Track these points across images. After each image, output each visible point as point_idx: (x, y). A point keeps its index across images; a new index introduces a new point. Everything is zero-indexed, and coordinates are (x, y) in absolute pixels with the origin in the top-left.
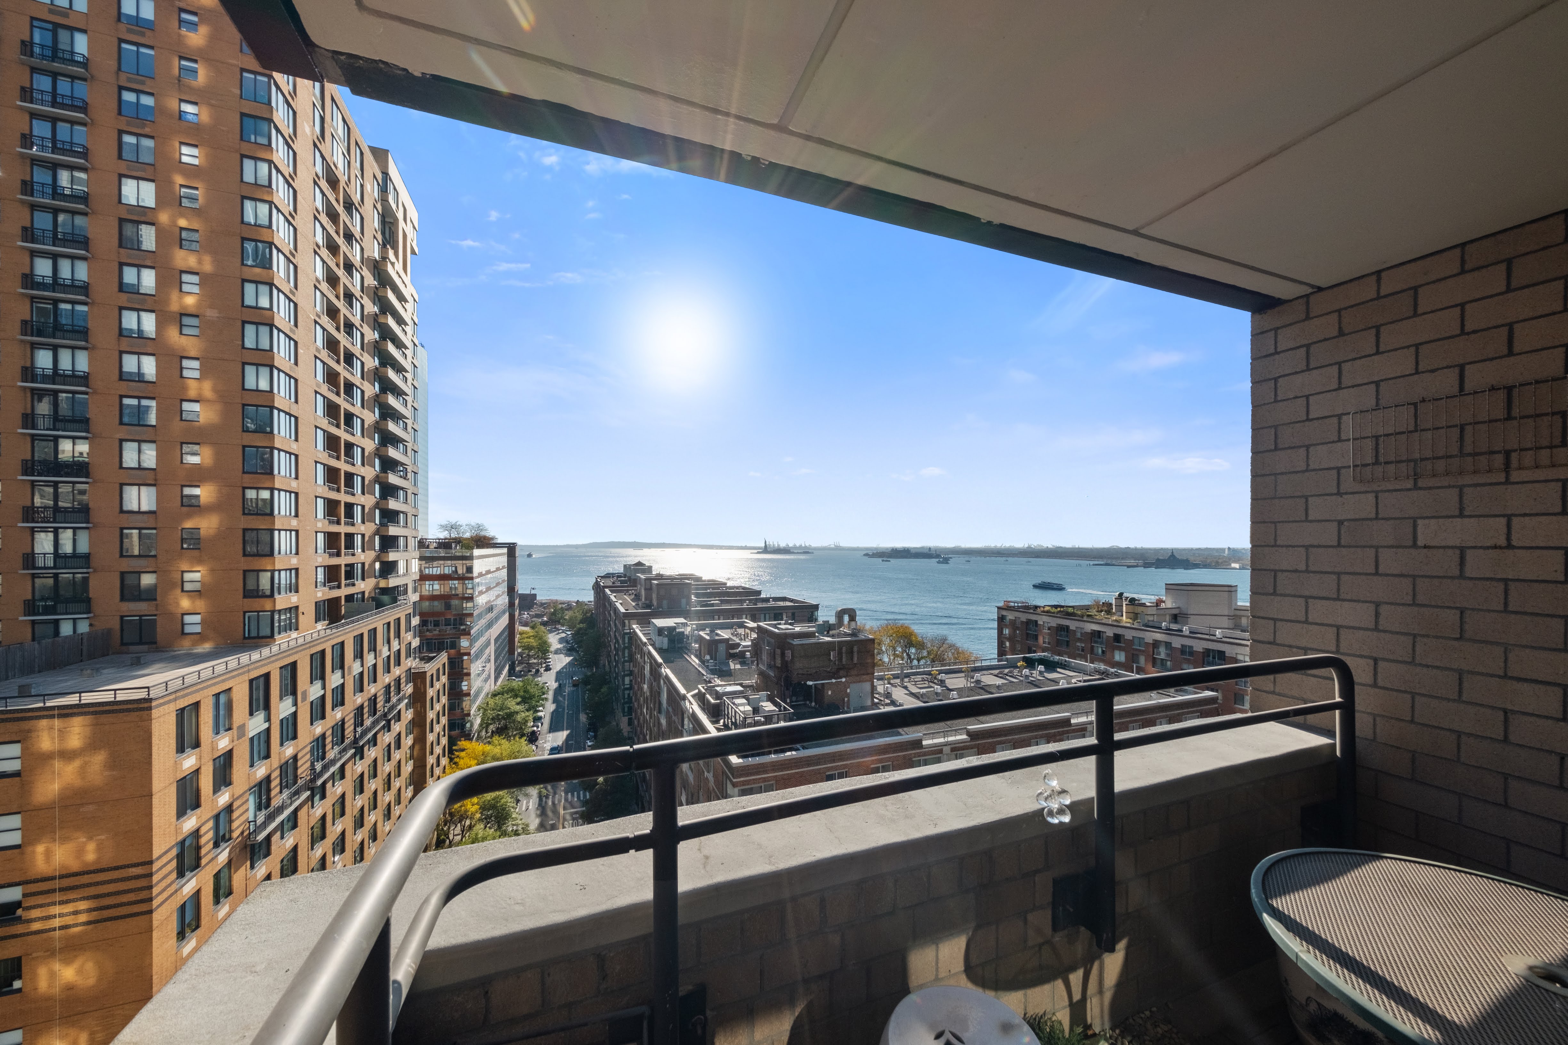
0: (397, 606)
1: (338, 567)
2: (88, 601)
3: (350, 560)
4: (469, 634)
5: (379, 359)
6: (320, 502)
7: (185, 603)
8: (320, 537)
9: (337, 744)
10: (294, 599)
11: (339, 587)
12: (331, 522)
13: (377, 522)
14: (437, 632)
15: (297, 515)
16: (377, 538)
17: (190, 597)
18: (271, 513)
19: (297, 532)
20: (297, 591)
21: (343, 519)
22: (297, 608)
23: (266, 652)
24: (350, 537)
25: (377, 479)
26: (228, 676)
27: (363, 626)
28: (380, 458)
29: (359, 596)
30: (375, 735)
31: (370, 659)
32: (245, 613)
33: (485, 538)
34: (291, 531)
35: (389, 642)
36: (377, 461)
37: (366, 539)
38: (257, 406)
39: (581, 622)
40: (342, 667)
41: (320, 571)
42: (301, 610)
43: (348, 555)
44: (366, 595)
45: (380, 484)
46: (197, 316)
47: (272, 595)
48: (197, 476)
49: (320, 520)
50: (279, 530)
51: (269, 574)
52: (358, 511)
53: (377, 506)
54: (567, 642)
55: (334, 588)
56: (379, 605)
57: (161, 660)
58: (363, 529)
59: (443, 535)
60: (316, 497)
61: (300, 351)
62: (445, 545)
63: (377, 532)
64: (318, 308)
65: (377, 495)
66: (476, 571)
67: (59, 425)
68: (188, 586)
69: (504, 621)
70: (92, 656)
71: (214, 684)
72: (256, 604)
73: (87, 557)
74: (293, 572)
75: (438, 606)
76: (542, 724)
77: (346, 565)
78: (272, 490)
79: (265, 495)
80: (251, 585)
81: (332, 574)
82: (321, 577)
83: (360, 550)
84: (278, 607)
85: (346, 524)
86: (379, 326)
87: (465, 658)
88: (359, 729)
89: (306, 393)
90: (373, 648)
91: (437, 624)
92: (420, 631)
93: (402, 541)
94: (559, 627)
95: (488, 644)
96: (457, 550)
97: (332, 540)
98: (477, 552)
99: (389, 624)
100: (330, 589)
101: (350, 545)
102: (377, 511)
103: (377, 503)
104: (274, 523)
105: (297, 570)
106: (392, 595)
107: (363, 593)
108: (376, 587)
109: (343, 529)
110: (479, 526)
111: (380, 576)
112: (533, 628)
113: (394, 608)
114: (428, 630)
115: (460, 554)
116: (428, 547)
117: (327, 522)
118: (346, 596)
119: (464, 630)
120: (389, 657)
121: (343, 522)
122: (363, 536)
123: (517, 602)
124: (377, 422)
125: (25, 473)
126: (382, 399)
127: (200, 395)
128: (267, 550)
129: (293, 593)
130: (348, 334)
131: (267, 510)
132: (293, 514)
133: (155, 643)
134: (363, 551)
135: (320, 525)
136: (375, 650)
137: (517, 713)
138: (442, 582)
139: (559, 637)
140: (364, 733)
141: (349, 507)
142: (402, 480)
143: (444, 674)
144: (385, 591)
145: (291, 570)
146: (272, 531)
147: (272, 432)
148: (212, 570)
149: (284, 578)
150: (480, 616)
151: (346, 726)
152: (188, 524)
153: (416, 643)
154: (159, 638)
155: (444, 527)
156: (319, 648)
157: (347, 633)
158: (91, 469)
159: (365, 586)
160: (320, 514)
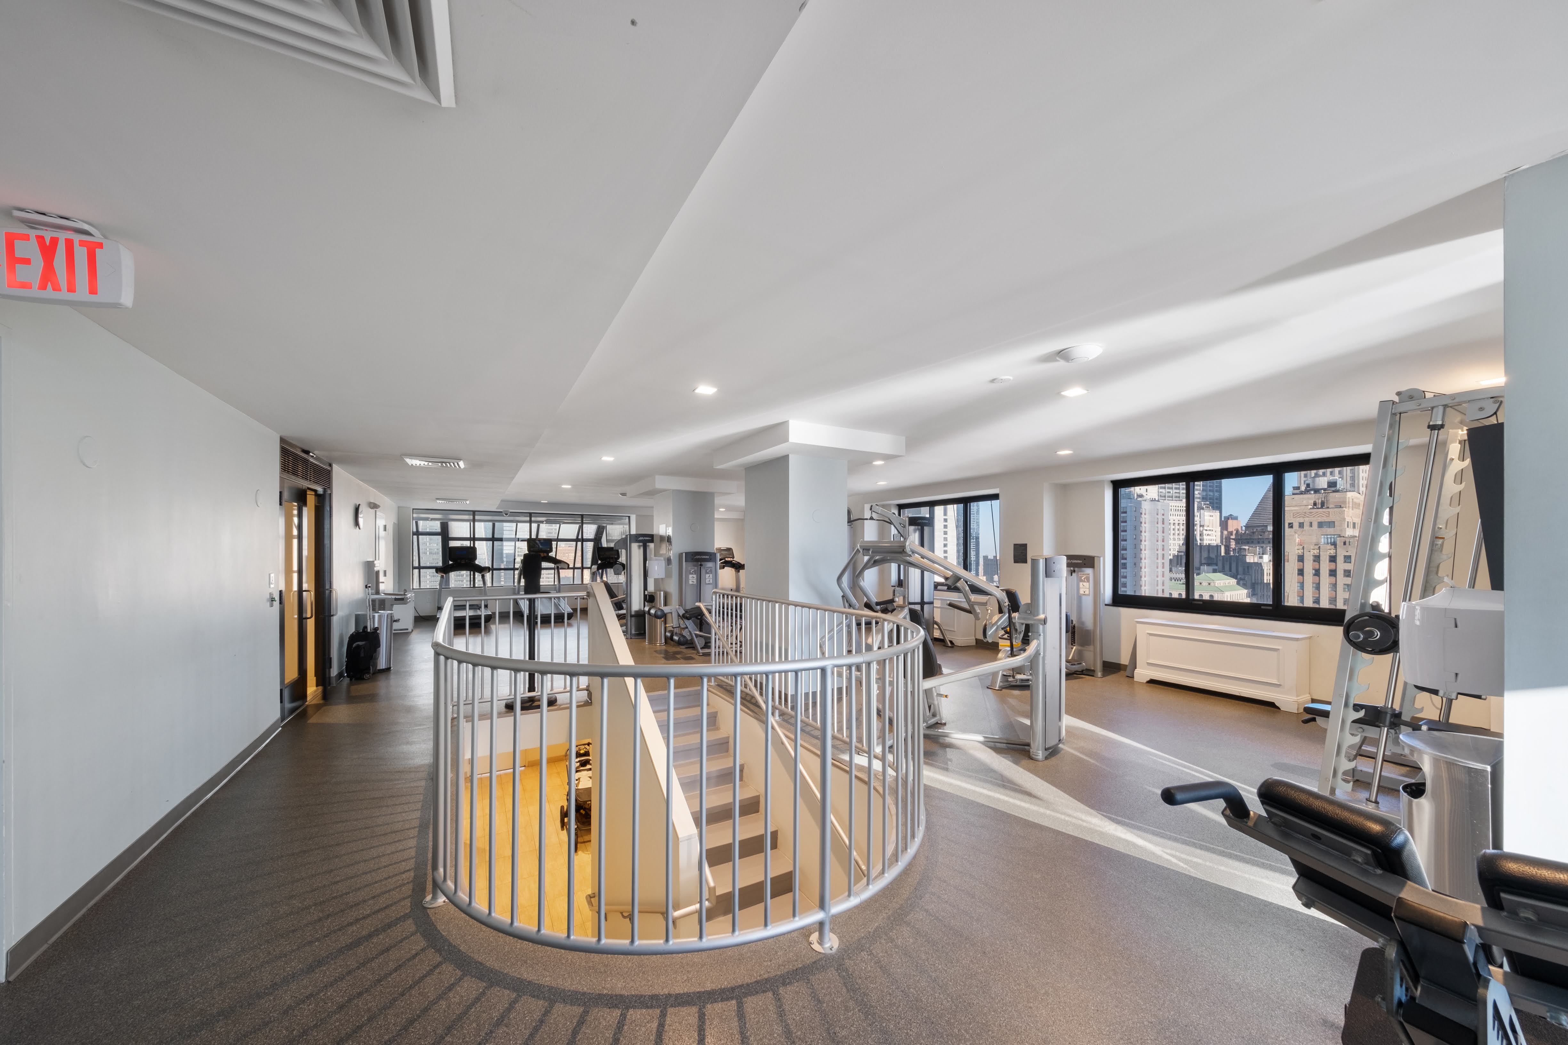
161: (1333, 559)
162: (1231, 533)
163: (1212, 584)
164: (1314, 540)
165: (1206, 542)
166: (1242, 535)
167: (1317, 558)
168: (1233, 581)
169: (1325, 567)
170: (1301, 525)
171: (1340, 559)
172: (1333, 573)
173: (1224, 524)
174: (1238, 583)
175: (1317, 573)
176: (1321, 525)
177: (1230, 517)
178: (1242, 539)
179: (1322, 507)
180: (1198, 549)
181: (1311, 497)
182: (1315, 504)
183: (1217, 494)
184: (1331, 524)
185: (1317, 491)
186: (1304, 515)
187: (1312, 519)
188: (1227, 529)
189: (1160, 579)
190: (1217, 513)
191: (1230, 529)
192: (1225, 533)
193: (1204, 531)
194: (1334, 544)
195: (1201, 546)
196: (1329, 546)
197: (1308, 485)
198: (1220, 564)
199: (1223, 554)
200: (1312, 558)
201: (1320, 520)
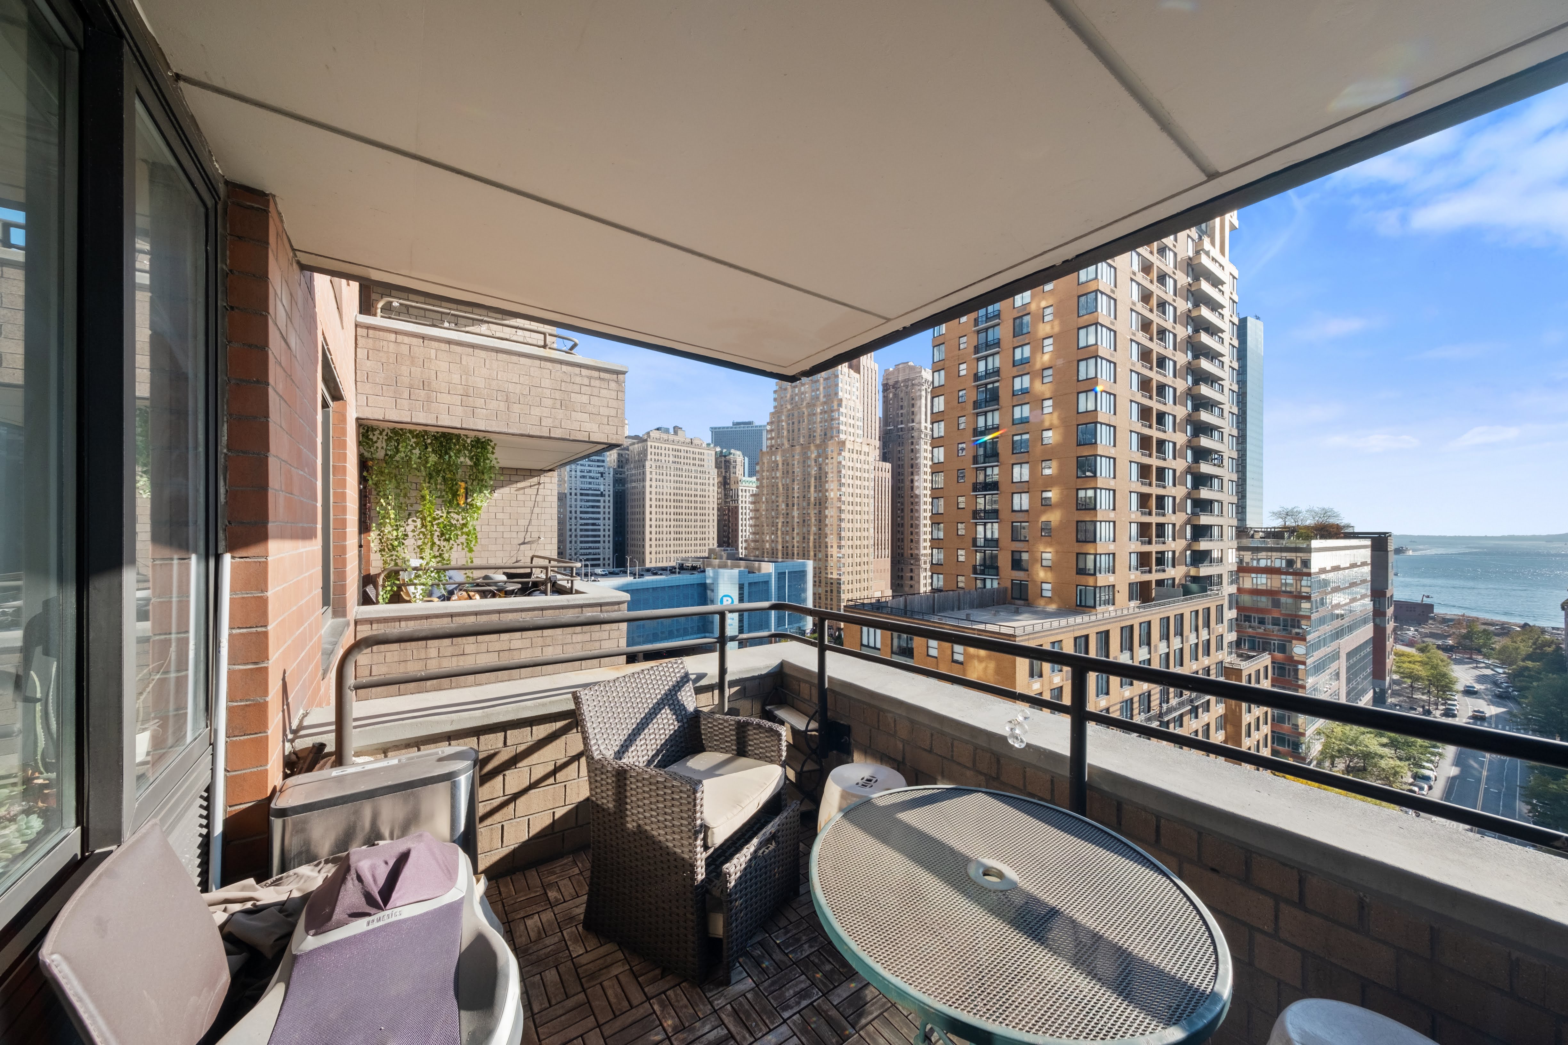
0: (1207, 596)
1: (1149, 554)
2: (997, 568)
3: (1161, 548)
4: (1304, 640)
5: (1192, 352)
6: (1134, 496)
7: (1042, 574)
8: (1134, 526)
9: (1143, 711)
10: (1111, 579)
11: (1150, 572)
12: (1143, 513)
13: (1189, 511)
14: (1261, 631)
15: (1114, 509)
16: (1188, 528)
17: (1045, 571)
18: (1095, 508)
19: (1114, 522)
20: (1114, 572)
21: (1154, 510)
22: (1114, 586)
23: (1086, 618)
24: (1161, 527)
25: (1189, 470)
26: (1060, 631)
27: (1171, 610)
28: (1192, 449)
29: (1170, 582)
30: (1181, 716)
31: (1176, 643)
32: (1077, 586)
33: (1332, 526)
34: (1109, 522)
35: (1197, 630)
36: (1189, 452)
37: (1177, 528)
38: (1086, 424)
39: (1529, 657)
40: (1149, 644)
41: (1134, 556)
42: (1117, 589)
43: (1159, 543)
44: (1177, 582)
45: (1192, 474)
46: (1051, 368)
47: (1095, 574)
48: (1049, 483)
49: (1134, 512)
50: (1101, 522)
51: (1092, 557)
52: (1169, 503)
53: (1188, 496)
54: (1496, 684)
55: (1145, 572)
56: (1187, 592)
57: (1029, 612)
58: (1174, 518)
59: (1276, 523)
60: (1131, 492)
61: (1118, 370)
62: (1276, 534)
63: (1188, 522)
64: (1134, 328)
65: (1189, 485)
66: (1314, 568)
67: (987, 460)
68: (1045, 563)
69: (1366, 632)
70: (998, 604)
71: (1051, 635)
72: (1084, 579)
73: (997, 541)
74: (1111, 556)
75: (1264, 602)
76: (1430, 788)
77: (1157, 553)
78: (1095, 489)
79: (1090, 493)
80: (1081, 566)
81: (1144, 560)
82: (1134, 562)
83: (1170, 539)
84: (1099, 585)
85: (1157, 514)
86: (1193, 320)
87: (1301, 667)
88: (1165, 706)
89: (1123, 403)
90: (1180, 633)
91: (1262, 622)
92: (1238, 624)
93: (1216, 531)
94: (1480, 658)
95: (1335, 656)
96: (1288, 541)
97: (1144, 530)
98: (1316, 543)
99: (1197, 612)
100: (1142, 573)
101: (1161, 533)
102: (1189, 501)
103: (1189, 493)
104: (1096, 516)
105: (1114, 554)
106: (1203, 584)
107: (1174, 579)
108: (1187, 576)
109: (1154, 519)
110: (1325, 512)
111: (1191, 565)
112: (1422, 650)
113: (1203, 597)
114: (1250, 627)
115: (1293, 545)
116: (1252, 537)
117: (1139, 513)
118: (1156, 581)
119: (1297, 634)
120: (1197, 645)
121: (1154, 513)
122: (1174, 525)
123: (1390, 611)
124: (1189, 415)
125: (974, 491)
126: (1195, 391)
127: (1051, 424)
128: (1090, 537)
129: (1111, 574)
130: (1161, 339)
131: (1090, 506)
132: (1111, 507)
133: (1027, 600)
134: (1174, 539)
135: (1133, 516)
136: (1182, 635)
137: (1382, 757)
138: (1269, 576)
139: (1478, 672)
140: (1170, 710)
141: (1161, 499)
142: (1216, 468)
143: (1267, 678)
144: (1196, 579)
145: (1109, 554)
146: (1095, 522)
147: (1096, 443)
148: (1057, 552)
149: (1104, 561)
150: (1322, 621)
151: (1152, 698)
152: (1044, 518)
153: (1232, 637)
154: (1030, 597)
155: (1278, 515)
156: (1128, 623)
157: (1155, 614)
158: (1000, 485)
159: (1176, 573)
160: (1134, 506)
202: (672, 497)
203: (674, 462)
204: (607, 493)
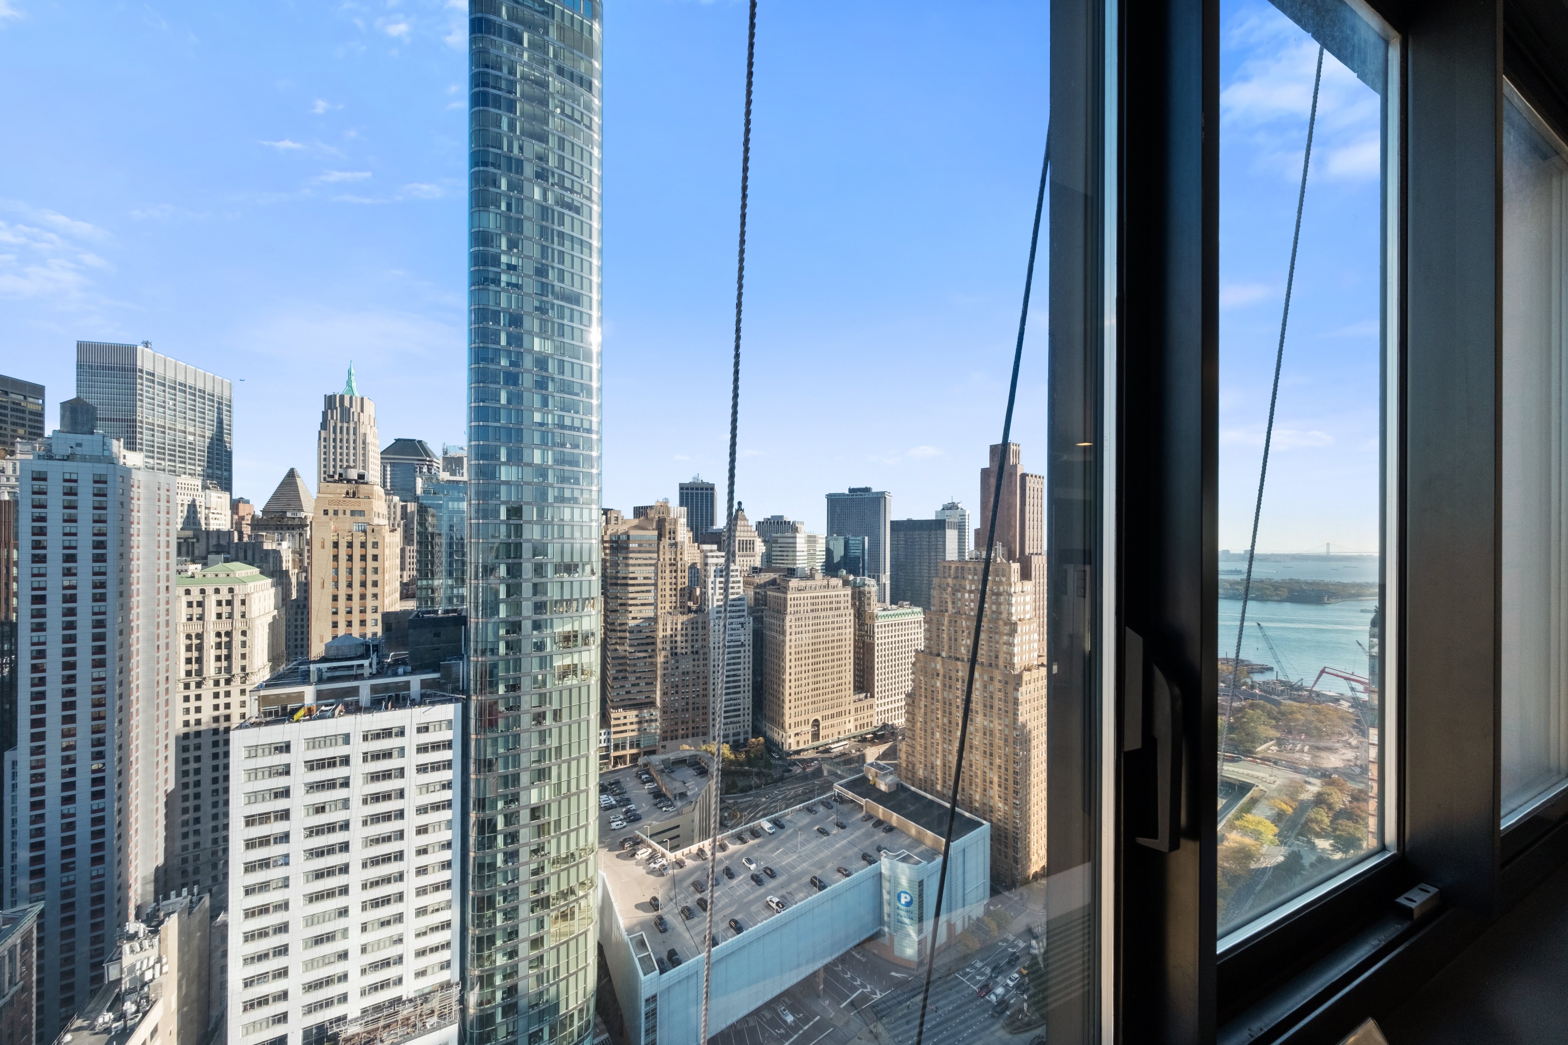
161: (363, 545)
162: (243, 518)
163: (232, 575)
164: (347, 527)
165: (213, 527)
166: (258, 520)
167: (350, 545)
168: (256, 571)
169: (357, 552)
170: (336, 513)
171: (369, 545)
172: (363, 558)
173: (235, 505)
174: (261, 573)
175: (350, 558)
176: (353, 513)
177: (241, 500)
178: (257, 524)
179: (354, 496)
180: (204, 535)
181: (344, 487)
182: (347, 493)
183: (225, 473)
184: (362, 513)
185: (349, 481)
186: (338, 503)
187: (345, 507)
188: (237, 513)
189: (163, 573)
190: (227, 495)
191: (241, 514)
192: (236, 517)
193: (211, 515)
194: (365, 531)
195: (208, 532)
196: (361, 534)
197: (341, 475)
198: (233, 552)
199: (236, 540)
200: (345, 544)
201: (353, 508)
202: (811, 648)
203: (812, 611)
204: (747, 643)
